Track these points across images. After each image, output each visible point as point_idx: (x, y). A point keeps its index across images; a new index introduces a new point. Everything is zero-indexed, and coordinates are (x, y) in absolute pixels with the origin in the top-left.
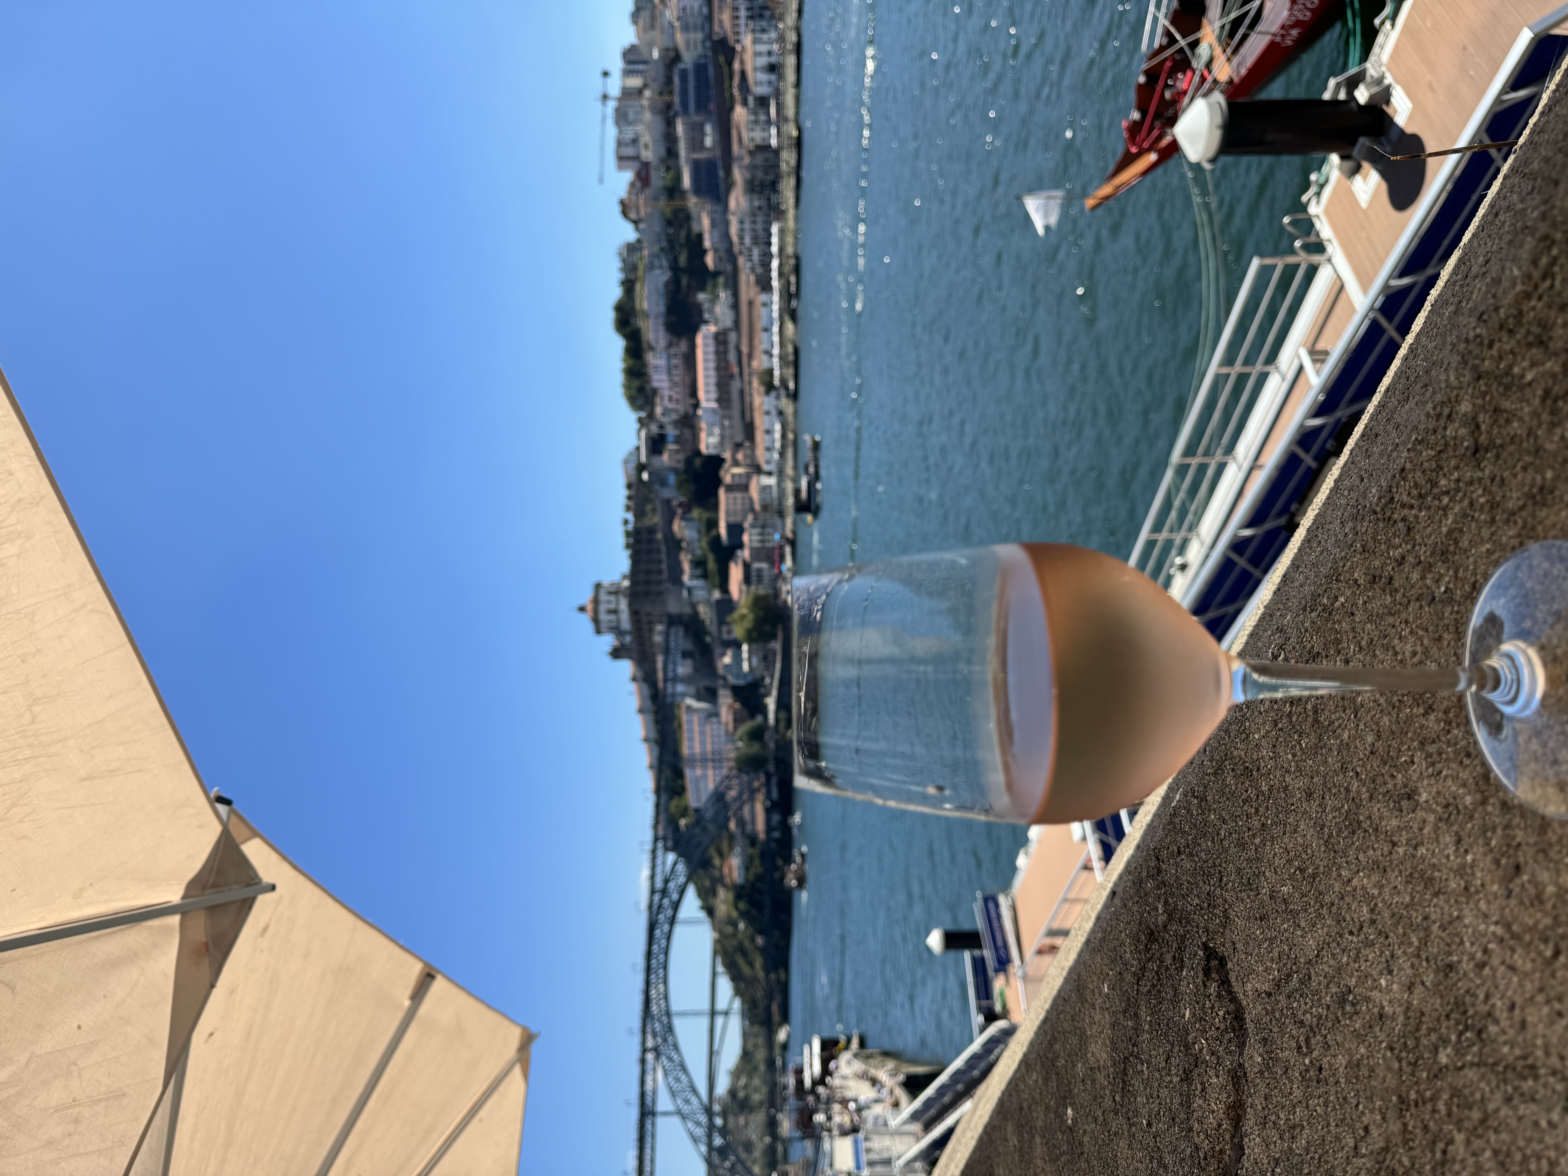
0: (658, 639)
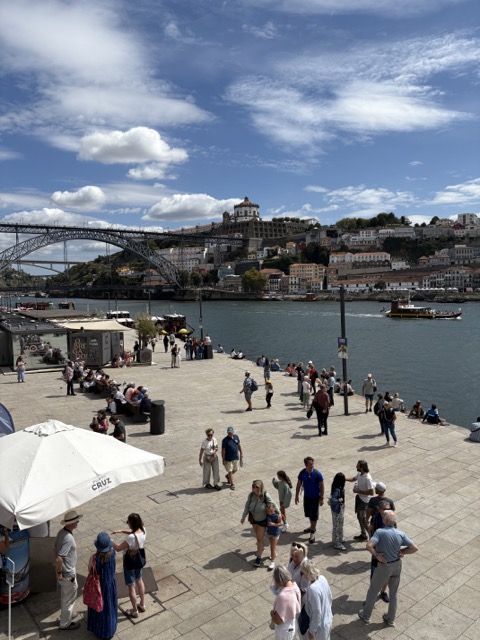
0: (236, 235)
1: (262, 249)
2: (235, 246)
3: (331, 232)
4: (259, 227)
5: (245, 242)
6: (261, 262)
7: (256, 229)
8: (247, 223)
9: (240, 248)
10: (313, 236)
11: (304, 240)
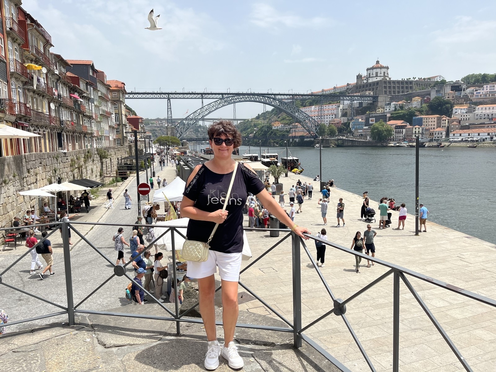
0: (367, 93)
1: (389, 104)
2: (366, 102)
3: (456, 87)
4: (388, 85)
5: (375, 98)
6: (388, 115)
7: (385, 87)
8: (377, 83)
9: (371, 104)
10: (437, 91)
11: (429, 95)
